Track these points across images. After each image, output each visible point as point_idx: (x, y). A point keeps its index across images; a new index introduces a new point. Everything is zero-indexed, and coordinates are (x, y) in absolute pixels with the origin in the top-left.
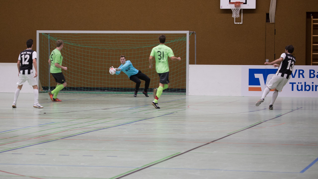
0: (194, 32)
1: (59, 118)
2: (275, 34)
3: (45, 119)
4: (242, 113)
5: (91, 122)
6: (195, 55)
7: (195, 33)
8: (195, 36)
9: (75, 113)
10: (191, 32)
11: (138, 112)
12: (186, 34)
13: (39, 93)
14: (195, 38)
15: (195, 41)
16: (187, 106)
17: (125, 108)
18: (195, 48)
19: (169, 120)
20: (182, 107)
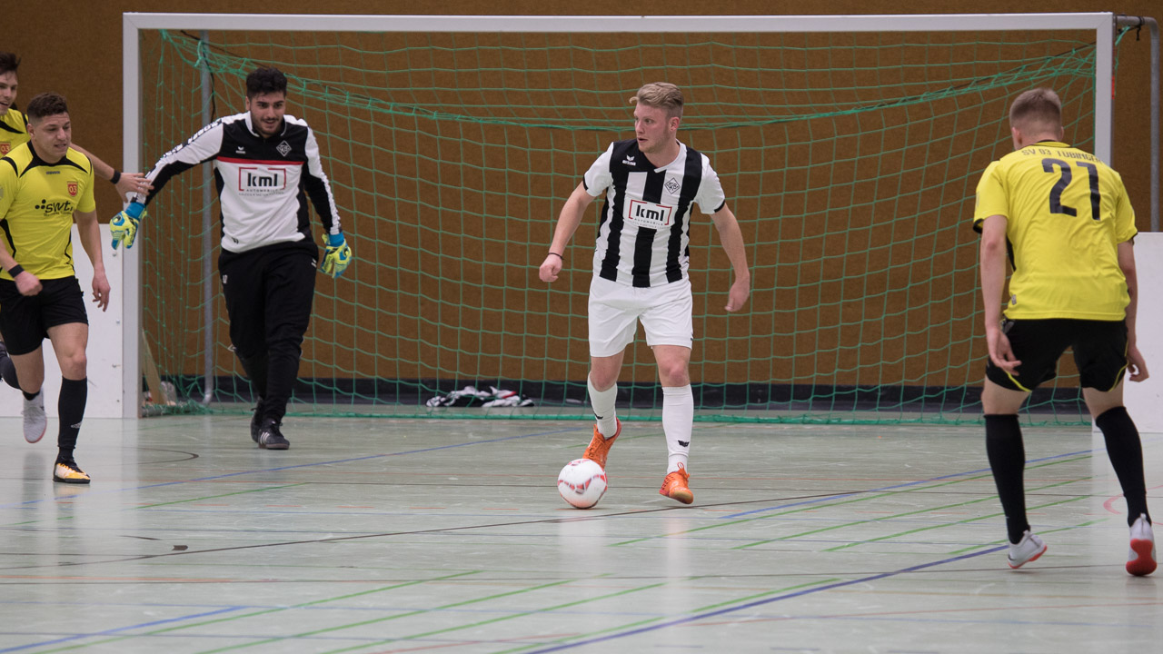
0: (1147, 19)
1: (271, 578)
3: (179, 586)
5: (478, 607)
6: (1148, 168)
7: (1153, 26)
8: (1154, 42)
9: (377, 544)
10: (1127, 23)
11: (782, 539)
12: (1093, 33)
13: (143, 416)
14: (1154, 60)
15: (1154, 79)
17: (696, 514)
19: (980, 594)
20: (1068, 506)
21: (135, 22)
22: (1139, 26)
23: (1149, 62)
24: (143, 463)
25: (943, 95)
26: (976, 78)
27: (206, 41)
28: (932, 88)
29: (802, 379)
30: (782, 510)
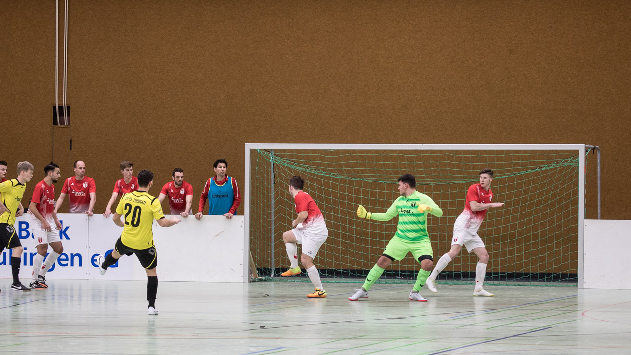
0: (596, 146)
1: (293, 337)
3: (262, 340)
5: (366, 348)
7: (598, 149)
8: (599, 155)
9: (330, 326)
10: (589, 148)
11: (471, 325)
12: (578, 150)
13: (250, 282)
14: (599, 160)
15: (599, 167)
16: (579, 313)
17: (441, 316)
18: (599, 182)
19: (539, 344)
20: (570, 314)
21: (249, 147)
22: (593, 149)
23: (597, 161)
24: (250, 297)
27: (273, 153)
28: (523, 169)
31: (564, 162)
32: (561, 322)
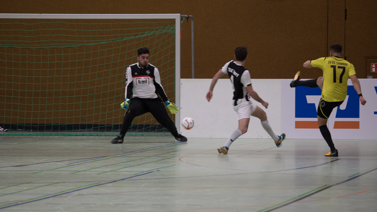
0: (190, 16)
2: (346, 18)
4: (283, 172)
6: (191, 59)
7: (192, 18)
8: (192, 23)
10: (184, 17)
11: (84, 171)
12: (175, 19)
14: (192, 28)
15: (192, 33)
16: (177, 159)
17: (58, 163)
18: (193, 46)
19: (144, 187)
20: (168, 160)
22: (188, 18)
23: (191, 28)
25: (131, 38)
26: (140, 33)
28: (127, 36)
29: (90, 122)
30: (84, 162)
31: (162, 29)
32: (161, 167)
